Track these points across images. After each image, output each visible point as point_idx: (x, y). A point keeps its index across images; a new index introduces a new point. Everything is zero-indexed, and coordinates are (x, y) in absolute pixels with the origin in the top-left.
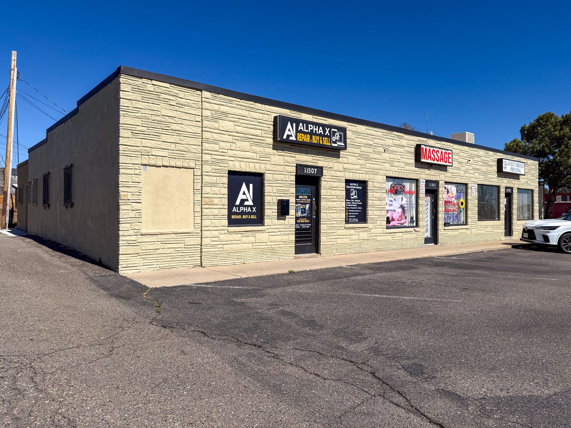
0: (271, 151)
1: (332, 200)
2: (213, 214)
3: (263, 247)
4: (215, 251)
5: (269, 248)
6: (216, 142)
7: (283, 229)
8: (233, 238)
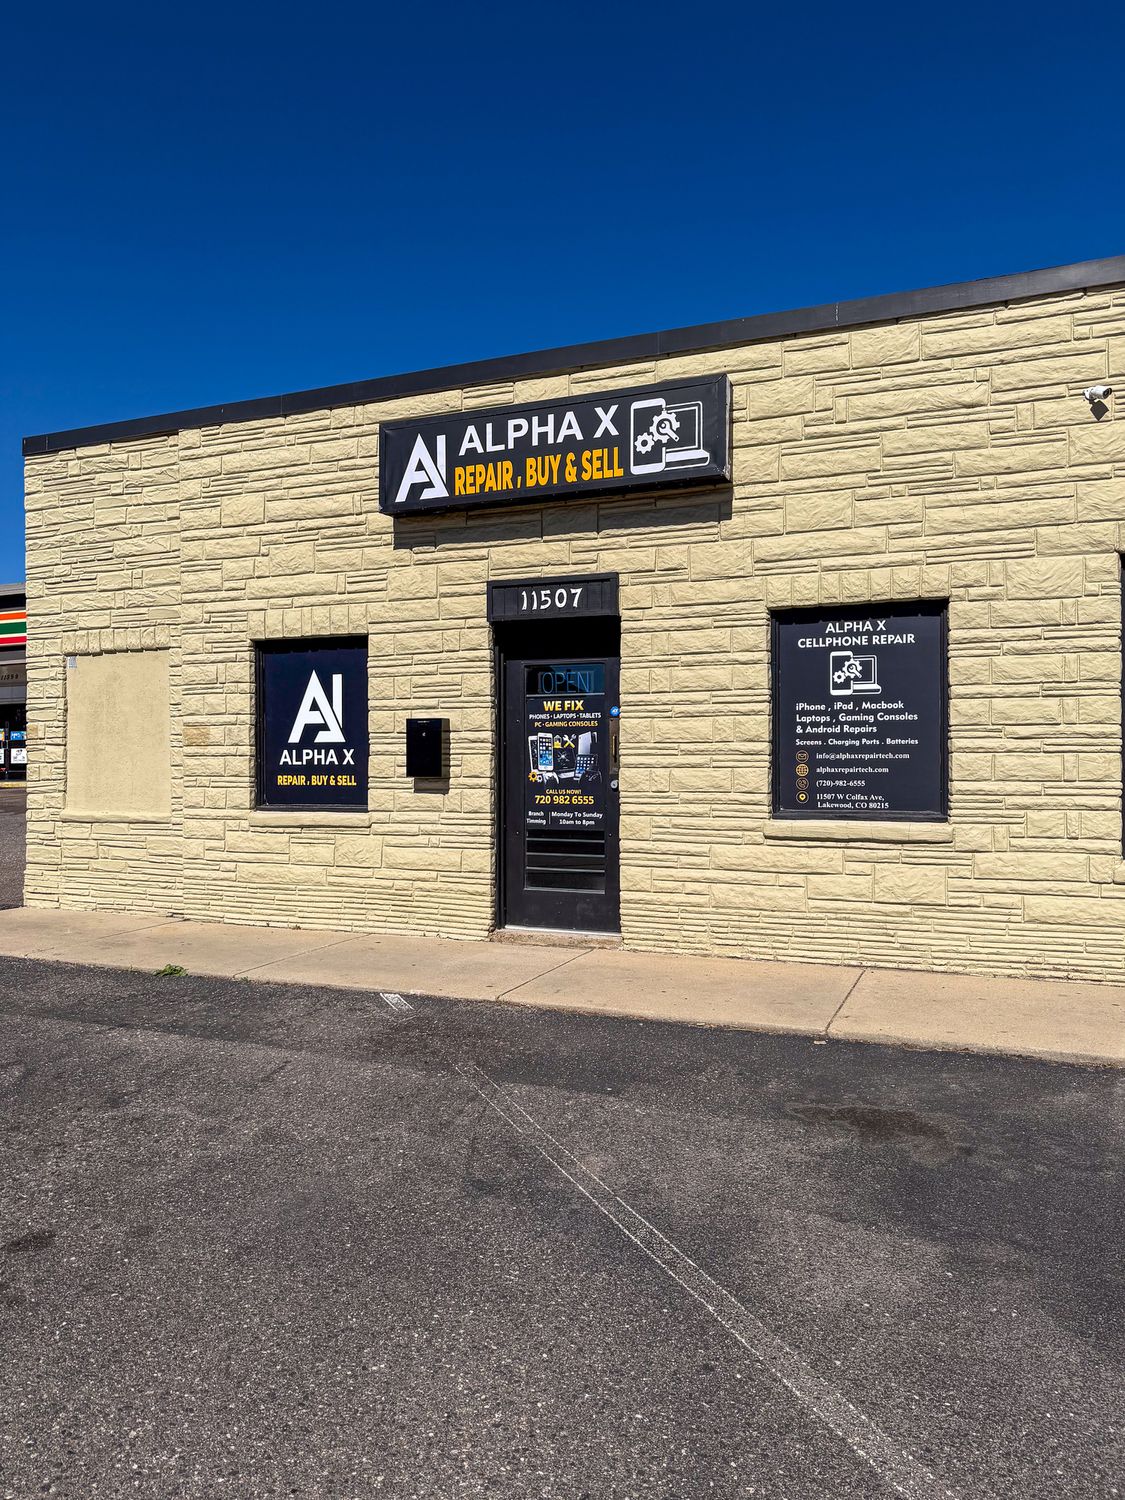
0: (388, 554)
1: (678, 708)
2: (208, 772)
3: (362, 882)
4: (214, 880)
5: (384, 888)
6: (214, 562)
7: (440, 827)
8: (265, 843)
